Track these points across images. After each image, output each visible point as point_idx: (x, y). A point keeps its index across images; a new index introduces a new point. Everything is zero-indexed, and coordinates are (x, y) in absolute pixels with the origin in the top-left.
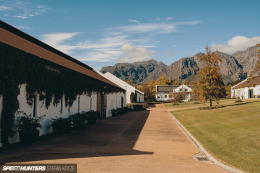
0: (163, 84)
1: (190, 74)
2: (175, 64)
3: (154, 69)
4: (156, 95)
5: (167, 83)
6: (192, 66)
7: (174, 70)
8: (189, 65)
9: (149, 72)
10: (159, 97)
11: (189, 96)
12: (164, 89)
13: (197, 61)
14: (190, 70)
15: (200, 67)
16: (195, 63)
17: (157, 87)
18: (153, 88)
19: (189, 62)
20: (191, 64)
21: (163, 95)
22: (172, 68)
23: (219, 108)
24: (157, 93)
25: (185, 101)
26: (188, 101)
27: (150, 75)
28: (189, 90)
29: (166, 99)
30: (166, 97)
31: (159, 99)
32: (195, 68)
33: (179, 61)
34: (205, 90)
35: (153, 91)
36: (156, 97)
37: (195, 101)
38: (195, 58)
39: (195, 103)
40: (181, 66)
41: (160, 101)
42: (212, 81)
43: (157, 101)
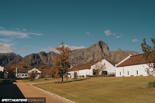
0: (22, 67)
1: (36, 63)
2: (27, 57)
3: (13, 59)
4: (16, 74)
5: (24, 67)
6: (37, 59)
7: (26, 60)
8: (36, 58)
9: (10, 60)
10: (18, 76)
11: (38, 75)
12: (22, 70)
13: (40, 56)
14: (36, 61)
15: (42, 60)
16: (39, 57)
17: (18, 69)
18: (14, 70)
19: (36, 57)
20: (37, 57)
21: (21, 74)
22: (25, 59)
23: (68, 82)
24: (17, 73)
25: (36, 78)
26: (37, 78)
27: (10, 62)
28: (39, 72)
29: (23, 77)
30: (23, 75)
31: (18, 77)
32: (39, 60)
33: (30, 55)
34: (60, 70)
35: (14, 71)
36: (16, 76)
37: (46, 79)
38: (40, 54)
39: (45, 80)
40: (31, 58)
41: (18, 78)
42: (65, 65)
43: (17, 78)
